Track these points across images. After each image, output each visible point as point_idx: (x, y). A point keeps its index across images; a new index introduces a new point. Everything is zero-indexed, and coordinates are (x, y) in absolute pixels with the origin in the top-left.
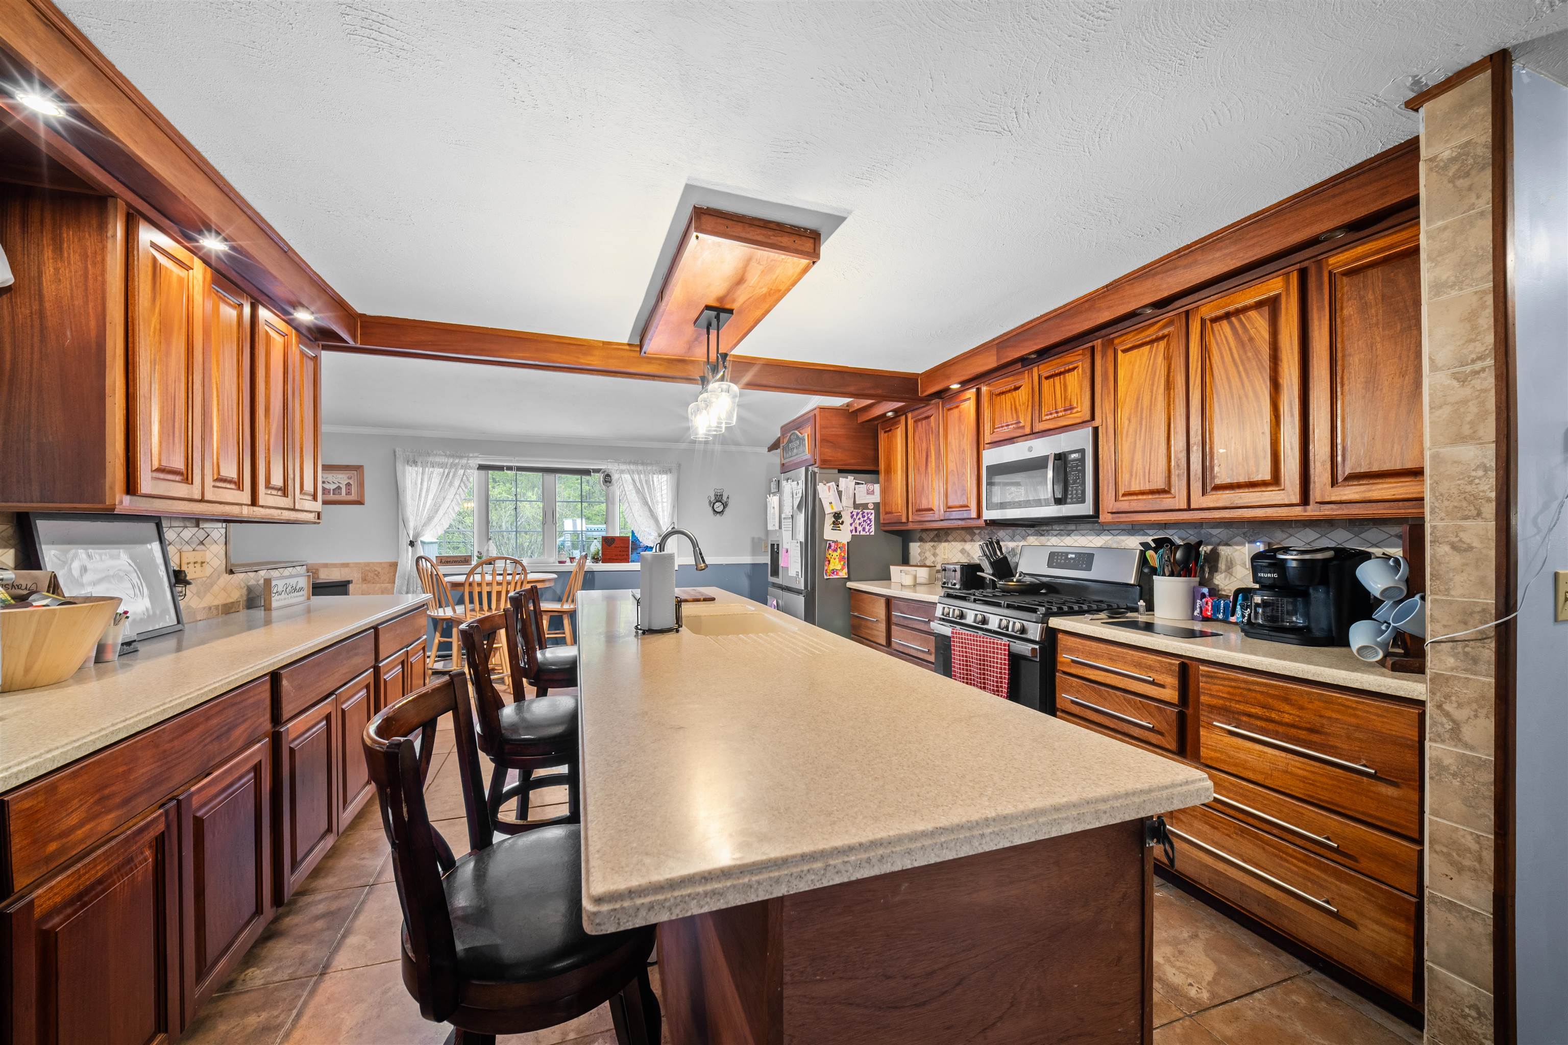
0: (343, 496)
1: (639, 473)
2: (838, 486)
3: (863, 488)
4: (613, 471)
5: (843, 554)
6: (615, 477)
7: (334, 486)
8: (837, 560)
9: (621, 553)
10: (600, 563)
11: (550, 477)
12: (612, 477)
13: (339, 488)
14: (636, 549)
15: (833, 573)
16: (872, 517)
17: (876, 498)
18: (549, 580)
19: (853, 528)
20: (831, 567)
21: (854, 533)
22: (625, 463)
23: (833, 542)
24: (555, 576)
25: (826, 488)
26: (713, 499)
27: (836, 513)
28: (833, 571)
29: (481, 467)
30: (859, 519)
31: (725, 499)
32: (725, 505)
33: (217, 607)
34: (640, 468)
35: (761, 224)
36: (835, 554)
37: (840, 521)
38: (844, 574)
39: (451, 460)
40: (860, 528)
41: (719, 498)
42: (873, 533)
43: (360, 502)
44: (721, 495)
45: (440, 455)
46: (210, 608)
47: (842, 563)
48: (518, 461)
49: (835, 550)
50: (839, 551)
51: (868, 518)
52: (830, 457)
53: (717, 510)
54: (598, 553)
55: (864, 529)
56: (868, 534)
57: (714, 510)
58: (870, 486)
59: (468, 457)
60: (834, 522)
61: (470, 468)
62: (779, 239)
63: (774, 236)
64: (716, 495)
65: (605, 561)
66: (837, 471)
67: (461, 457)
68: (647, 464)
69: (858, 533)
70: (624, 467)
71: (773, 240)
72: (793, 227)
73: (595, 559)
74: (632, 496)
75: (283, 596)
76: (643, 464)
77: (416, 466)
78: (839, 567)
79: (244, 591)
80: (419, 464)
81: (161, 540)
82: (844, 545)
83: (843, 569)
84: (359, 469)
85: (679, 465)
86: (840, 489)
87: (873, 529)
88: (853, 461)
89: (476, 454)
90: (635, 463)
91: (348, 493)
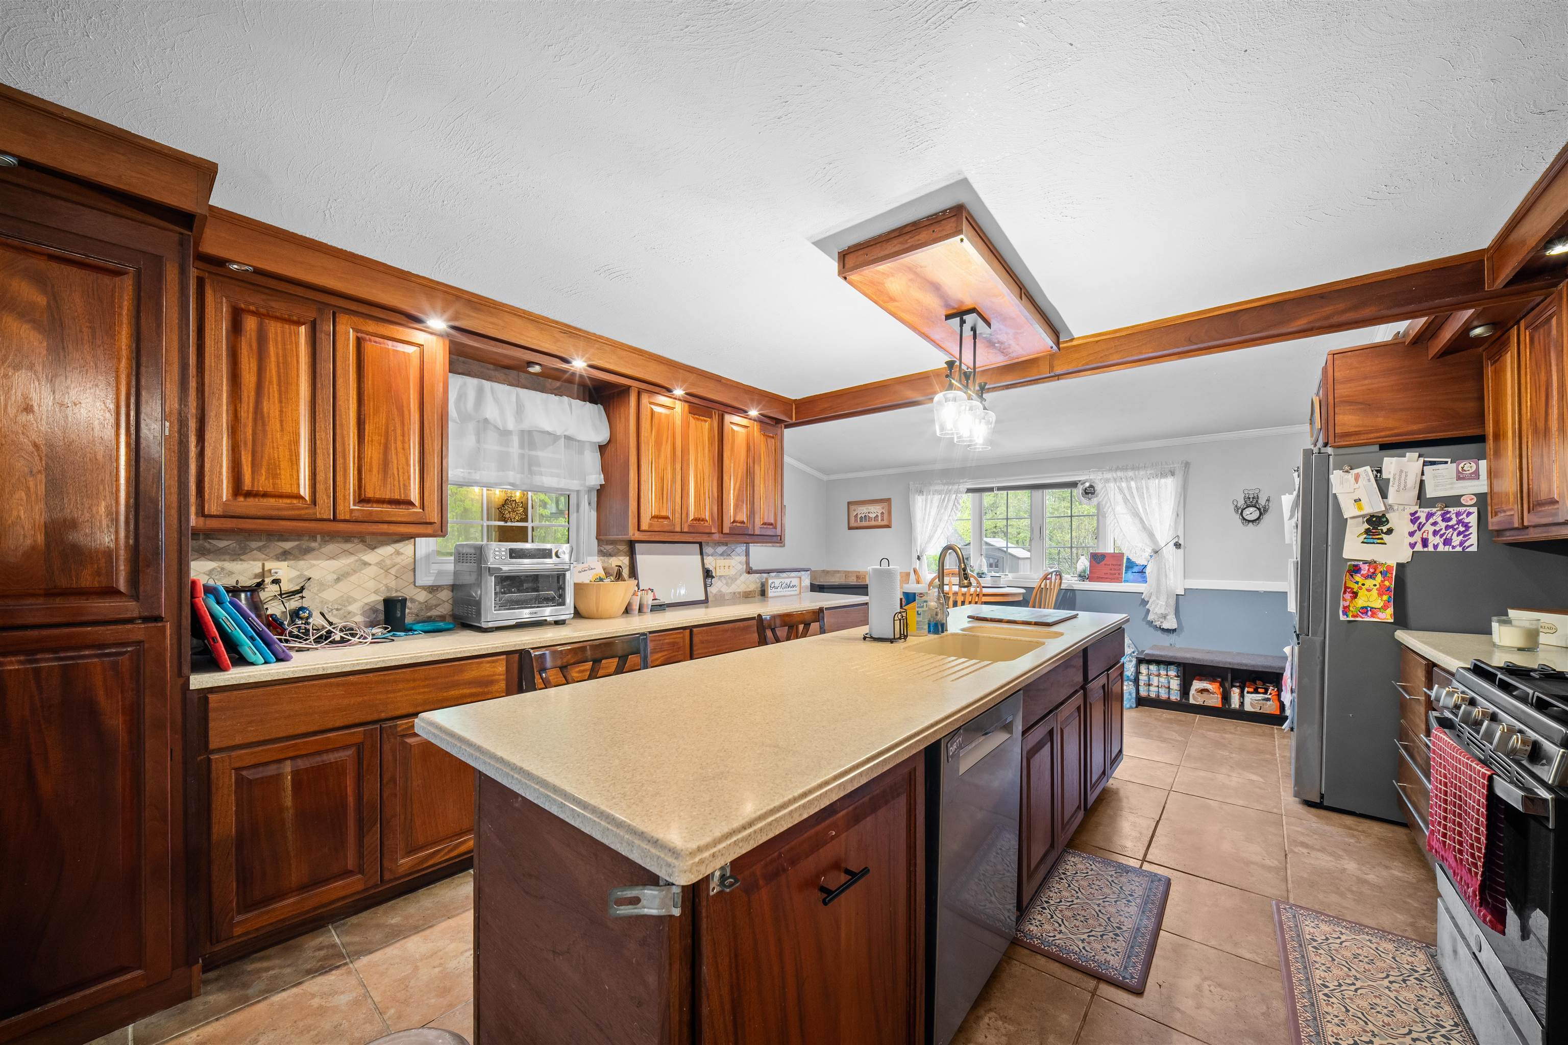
0: (880, 523)
1: (1127, 479)
2: (1380, 471)
3: (1448, 470)
4: (1097, 481)
5: (1387, 583)
6: (1099, 487)
7: (875, 515)
8: (1375, 592)
9: (1113, 572)
10: (1087, 582)
11: (1038, 493)
12: (1096, 488)
13: (877, 516)
14: (1132, 567)
15: (1366, 613)
16: (1473, 520)
17: (1481, 486)
18: (1020, 594)
19: (1418, 537)
20: (1360, 602)
21: (1419, 547)
22: (1111, 470)
23: (1365, 562)
24: (1023, 591)
25: (1350, 476)
26: (1241, 503)
27: (1372, 516)
28: (1365, 610)
29: (969, 491)
30: (1435, 524)
31: (1262, 502)
32: (1263, 512)
33: (739, 593)
34: (1130, 474)
35: (896, 234)
36: (1369, 583)
37: (1385, 529)
38: (1387, 616)
39: (946, 487)
40: (1433, 540)
41: (1252, 501)
42: (1474, 549)
43: (888, 526)
44: (1257, 498)
45: (939, 484)
46: (734, 593)
47: (1385, 597)
48: (998, 482)
49: (1372, 576)
50: (1379, 578)
51: (1459, 522)
52: (1356, 426)
53: (1249, 518)
54: (1084, 571)
55: (1447, 542)
56: (1459, 549)
57: (1244, 519)
58: (1469, 466)
59: (959, 483)
60: (1367, 532)
61: (961, 492)
62: (917, 238)
63: (911, 238)
64: (1247, 498)
65: (1091, 579)
66: (1377, 447)
67: (953, 484)
68: (1138, 468)
69: (1431, 548)
70: (1109, 475)
71: (911, 242)
72: (929, 218)
73: (1082, 577)
74: (1121, 508)
75: (779, 589)
76: (1133, 469)
77: (923, 495)
78: (1378, 603)
79: (759, 585)
80: (925, 493)
81: (702, 554)
82: (1389, 568)
83: (1385, 607)
84: (888, 501)
85: (1187, 465)
86: (1385, 476)
87: (1473, 540)
88: (1415, 427)
89: (965, 480)
90: (1124, 469)
91: (882, 520)
